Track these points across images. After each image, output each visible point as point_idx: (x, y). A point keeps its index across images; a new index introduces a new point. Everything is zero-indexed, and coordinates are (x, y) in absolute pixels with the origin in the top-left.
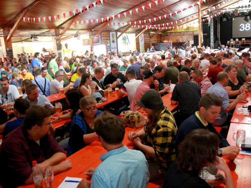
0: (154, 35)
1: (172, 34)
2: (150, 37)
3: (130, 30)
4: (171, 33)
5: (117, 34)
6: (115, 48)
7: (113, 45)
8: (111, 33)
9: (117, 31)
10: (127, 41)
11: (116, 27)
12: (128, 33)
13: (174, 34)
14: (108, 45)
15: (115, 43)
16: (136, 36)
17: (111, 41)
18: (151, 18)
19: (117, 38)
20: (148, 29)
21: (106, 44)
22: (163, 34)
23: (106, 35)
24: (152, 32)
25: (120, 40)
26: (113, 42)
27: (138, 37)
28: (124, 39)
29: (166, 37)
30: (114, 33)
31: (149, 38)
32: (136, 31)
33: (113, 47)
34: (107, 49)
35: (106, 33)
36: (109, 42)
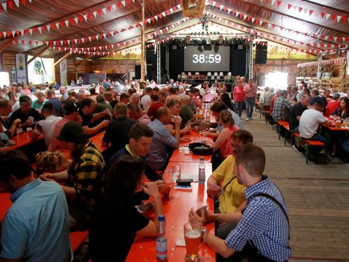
0: (81, 62)
1: (106, 62)
2: (76, 65)
3: (47, 53)
4: (105, 60)
5: (26, 58)
6: (23, 78)
7: (20, 73)
8: (17, 56)
9: (27, 53)
10: (42, 69)
11: (26, 48)
12: (44, 57)
13: (109, 62)
14: (13, 72)
15: (24, 71)
16: (55, 62)
17: (18, 67)
18: (77, 38)
19: (27, 63)
20: (73, 53)
21: (9, 71)
22: (93, 62)
23: (9, 58)
24: (78, 58)
25: (31, 66)
26: (21, 68)
27: (59, 63)
28: (38, 65)
29: (98, 66)
30: (23, 55)
31: (74, 67)
32: (56, 55)
33: (21, 76)
34: (11, 78)
35: (9, 55)
36: (14, 68)
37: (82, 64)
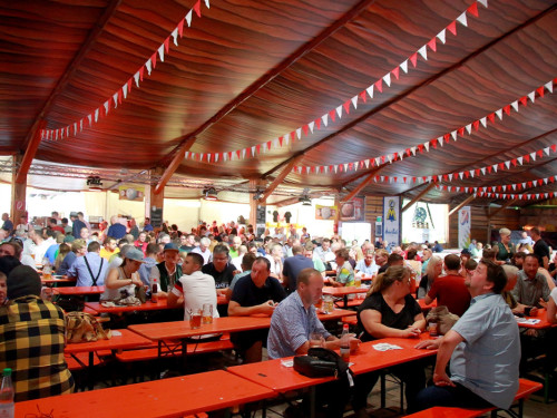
0: (498, 210)
1: (544, 212)
2: (488, 216)
3: (437, 192)
4: (542, 209)
5: (401, 203)
6: (394, 232)
7: (389, 225)
8: (387, 199)
9: (402, 195)
10: (427, 220)
11: (403, 187)
12: (431, 202)
13: (549, 212)
14: (379, 223)
15: (397, 222)
16: (450, 210)
17: (386, 215)
19: (402, 210)
20: (478, 197)
21: (373, 221)
22: (523, 211)
23: (374, 202)
24: (493, 205)
25: (409, 215)
26: (391, 218)
27: (456, 212)
28: (420, 214)
29: (530, 218)
30: (396, 199)
31: (485, 218)
32: (452, 198)
33: (390, 229)
34: (373, 231)
35: (374, 198)
36: (380, 217)
37: (498, 214)
